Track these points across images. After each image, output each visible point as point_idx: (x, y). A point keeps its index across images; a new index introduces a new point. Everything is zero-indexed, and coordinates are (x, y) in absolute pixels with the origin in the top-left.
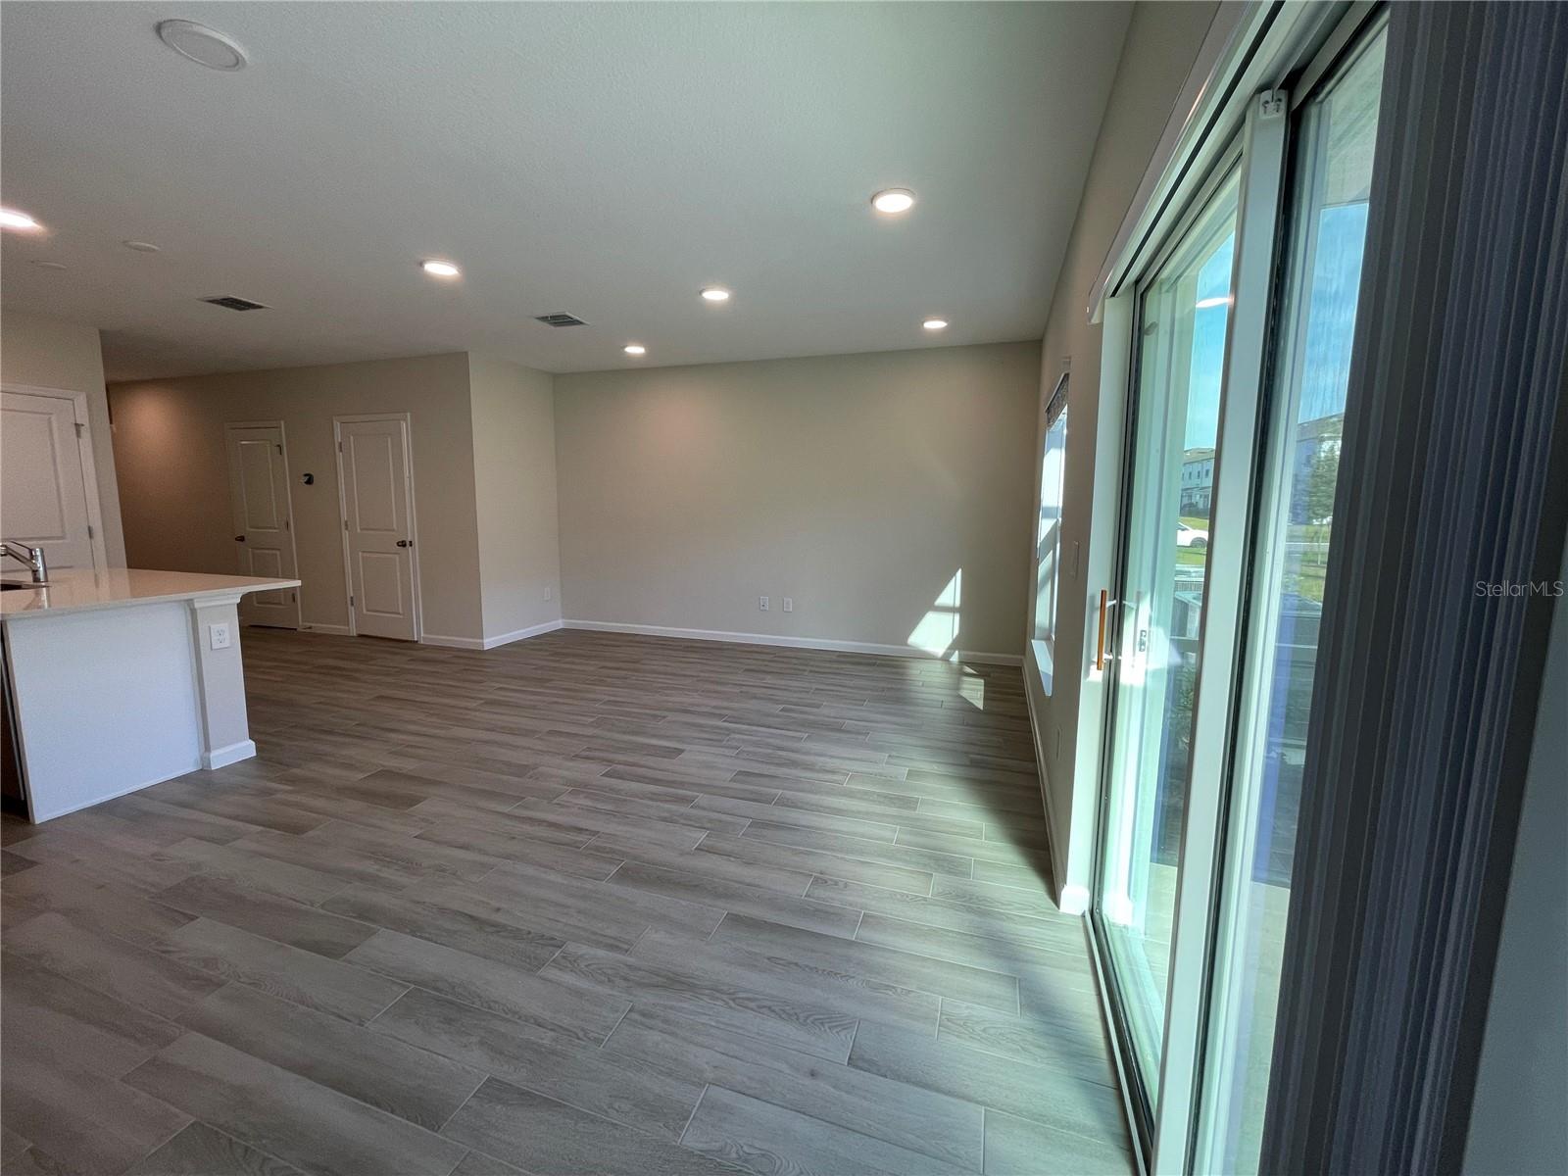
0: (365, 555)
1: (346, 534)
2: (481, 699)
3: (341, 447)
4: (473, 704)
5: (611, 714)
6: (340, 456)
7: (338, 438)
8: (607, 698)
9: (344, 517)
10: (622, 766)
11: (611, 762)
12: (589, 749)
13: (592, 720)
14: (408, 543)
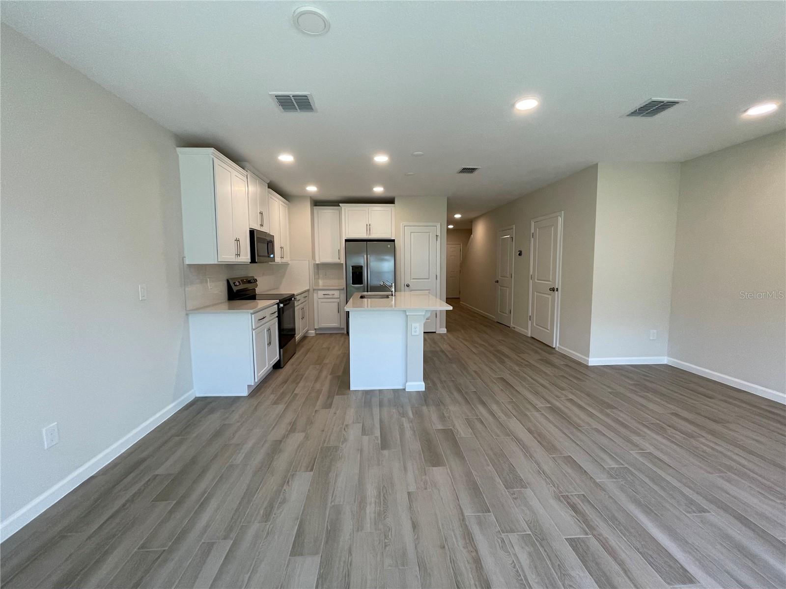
0: (539, 294)
1: (531, 281)
2: (549, 402)
3: (533, 235)
4: (540, 404)
5: (639, 470)
6: (532, 240)
7: (533, 231)
8: (651, 449)
9: (531, 273)
10: (596, 542)
11: (591, 528)
12: (584, 498)
13: (615, 466)
14: (555, 290)
